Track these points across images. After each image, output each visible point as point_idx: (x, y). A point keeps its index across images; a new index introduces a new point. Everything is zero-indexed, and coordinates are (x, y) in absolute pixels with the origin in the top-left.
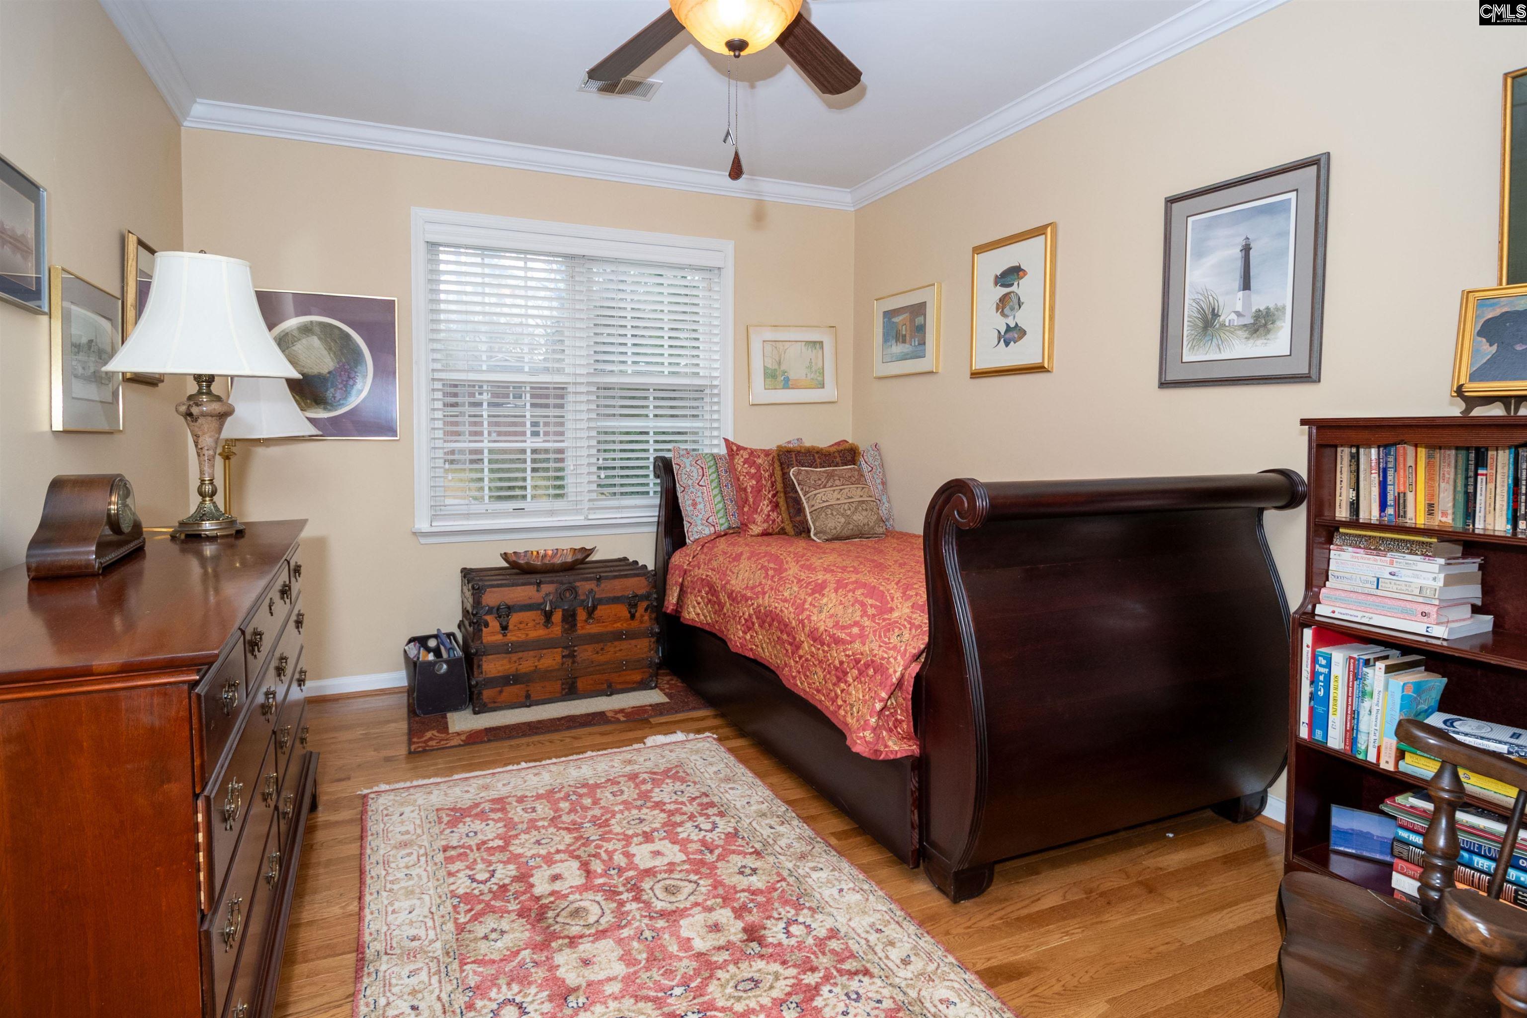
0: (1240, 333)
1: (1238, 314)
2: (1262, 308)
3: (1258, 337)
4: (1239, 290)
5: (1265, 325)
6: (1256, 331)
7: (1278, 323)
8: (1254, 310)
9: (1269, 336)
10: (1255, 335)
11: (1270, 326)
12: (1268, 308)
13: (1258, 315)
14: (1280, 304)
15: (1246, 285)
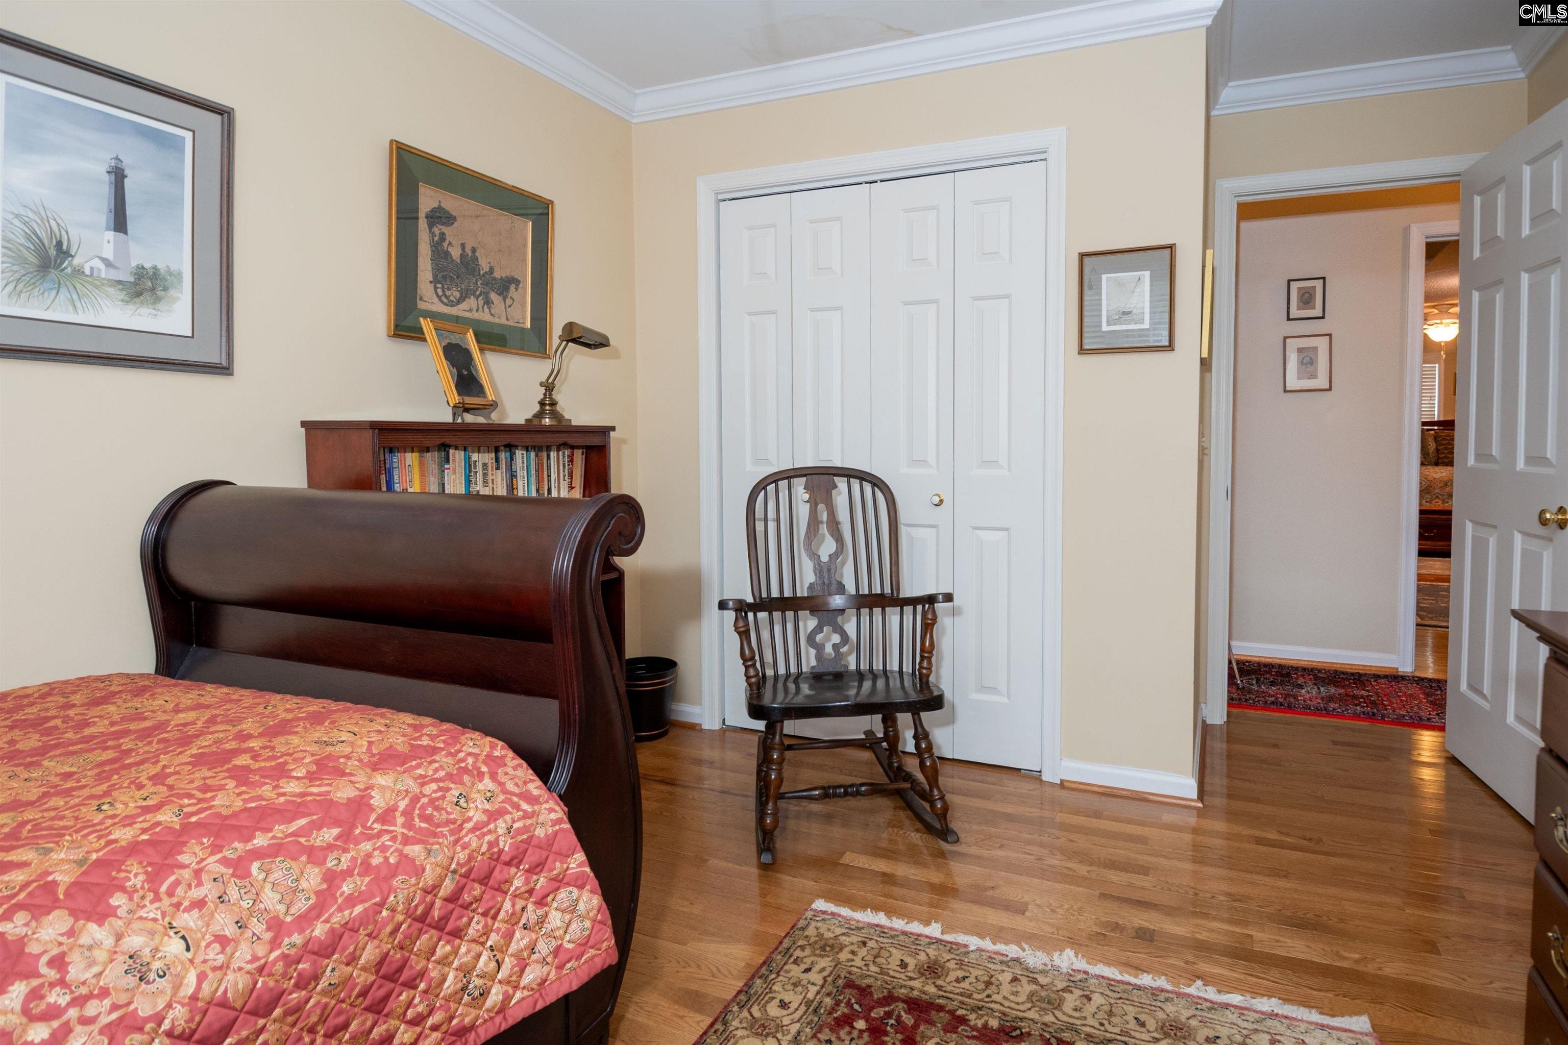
0: (111, 290)
1: (108, 263)
2: (147, 265)
3: (142, 303)
4: (108, 229)
5: (153, 289)
6: (139, 294)
7: (172, 292)
8: (134, 264)
9: (159, 306)
10: (137, 300)
11: (160, 293)
12: (155, 268)
13: (141, 273)
14: (173, 268)
15: (120, 223)
